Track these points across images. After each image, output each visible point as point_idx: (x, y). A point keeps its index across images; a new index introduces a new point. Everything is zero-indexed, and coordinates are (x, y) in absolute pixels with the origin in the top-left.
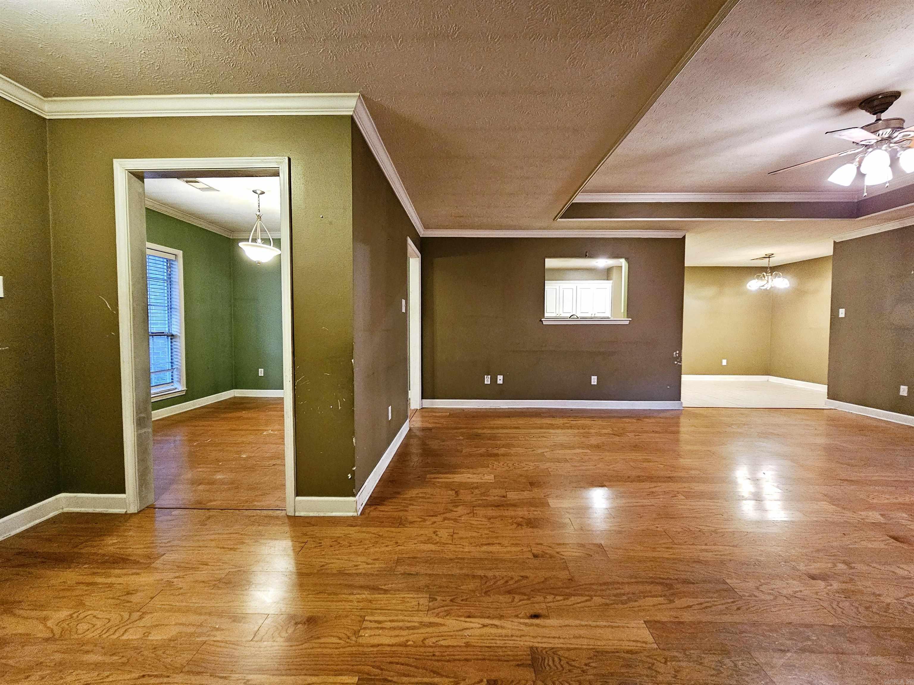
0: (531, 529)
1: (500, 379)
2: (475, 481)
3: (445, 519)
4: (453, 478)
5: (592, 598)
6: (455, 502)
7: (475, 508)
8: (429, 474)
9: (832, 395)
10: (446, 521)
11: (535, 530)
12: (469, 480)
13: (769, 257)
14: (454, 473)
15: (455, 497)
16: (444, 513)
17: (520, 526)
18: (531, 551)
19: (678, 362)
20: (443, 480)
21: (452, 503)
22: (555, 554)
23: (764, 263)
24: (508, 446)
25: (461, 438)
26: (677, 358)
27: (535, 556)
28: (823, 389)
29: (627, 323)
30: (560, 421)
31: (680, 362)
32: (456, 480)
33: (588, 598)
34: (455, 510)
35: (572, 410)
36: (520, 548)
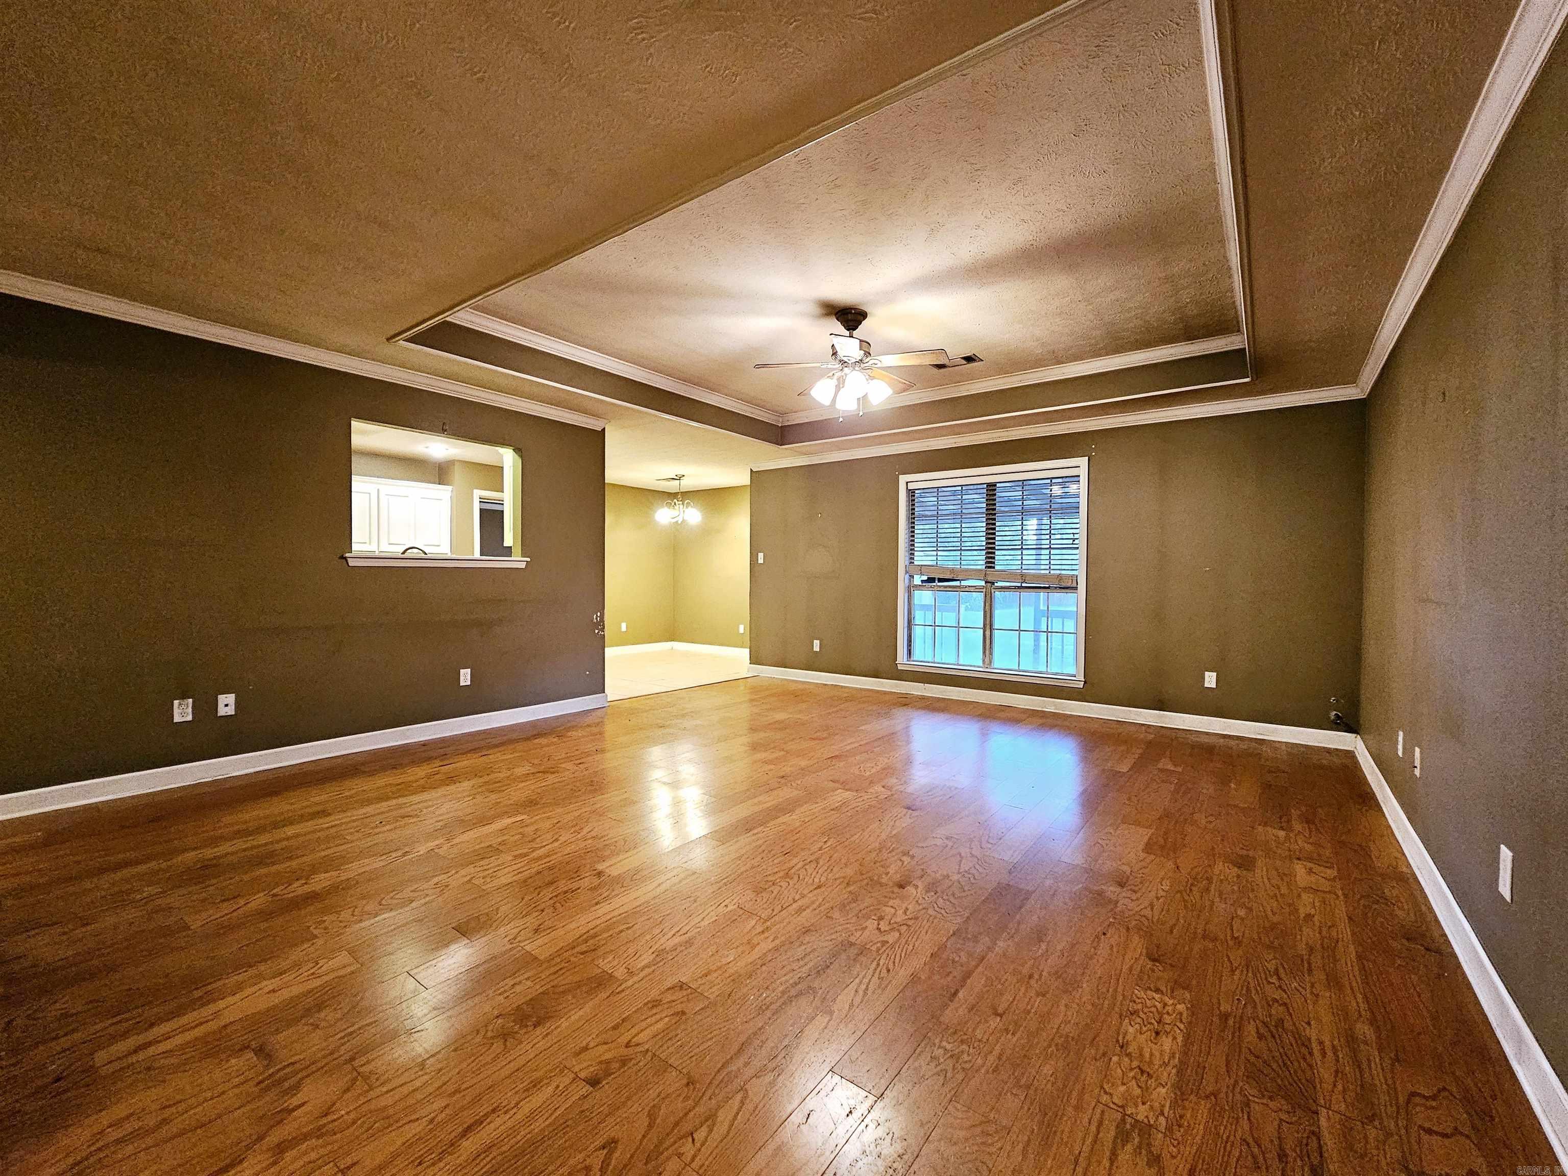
0: (538, 1031)
1: (226, 704)
2: (296, 990)
3: (281, 1149)
4: (217, 1015)
5: (746, 1090)
6: (280, 1082)
7: (356, 1063)
8: (101, 1048)
9: (755, 659)
10: (289, 1155)
11: (549, 1025)
12: (276, 999)
13: (679, 478)
14: (208, 999)
15: (267, 1067)
16: (261, 1138)
17: (510, 1041)
18: (576, 1077)
19: (599, 630)
20: (179, 1040)
21: (267, 1089)
22: (624, 1051)
23: (673, 486)
24: (328, 864)
25: (149, 890)
26: (598, 624)
27: (594, 1082)
28: (745, 653)
29: (523, 565)
30: (420, 772)
31: (603, 630)
32: (228, 1017)
33: (739, 1096)
34: (295, 1101)
35: (424, 744)
36: (550, 1089)
